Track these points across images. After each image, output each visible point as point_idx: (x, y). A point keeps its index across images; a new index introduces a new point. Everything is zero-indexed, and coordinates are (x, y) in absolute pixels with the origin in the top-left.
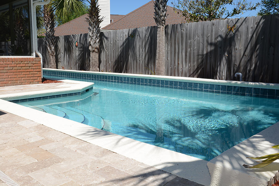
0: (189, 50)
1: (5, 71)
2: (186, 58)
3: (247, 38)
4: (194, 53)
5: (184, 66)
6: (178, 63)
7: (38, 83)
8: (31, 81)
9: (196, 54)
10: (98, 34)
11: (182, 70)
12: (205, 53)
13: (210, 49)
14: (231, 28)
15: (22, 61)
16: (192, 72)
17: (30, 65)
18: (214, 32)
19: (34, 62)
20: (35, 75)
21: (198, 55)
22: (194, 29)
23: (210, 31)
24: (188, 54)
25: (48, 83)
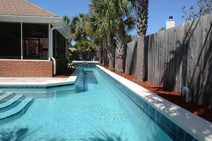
0: (160, 57)
1: (29, 68)
2: (158, 66)
3: (201, 44)
4: (162, 61)
5: (157, 73)
6: (154, 70)
7: (50, 77)
8: (45, 75)
9: (163, 62)
10: (122, 45)
11: (156, 77)
12: (169, 61)
13: (172, 56)
14: (187, 32)
15: (40, 63)
16: (161, 80)
17: (45, 65)
18: (175, 39)
19: (48, 64)
20: (48, 72)
21: (165, 63)
22: (163, 37)
23: (173, 38)
24: (159, 62)
25: (57, 78)
